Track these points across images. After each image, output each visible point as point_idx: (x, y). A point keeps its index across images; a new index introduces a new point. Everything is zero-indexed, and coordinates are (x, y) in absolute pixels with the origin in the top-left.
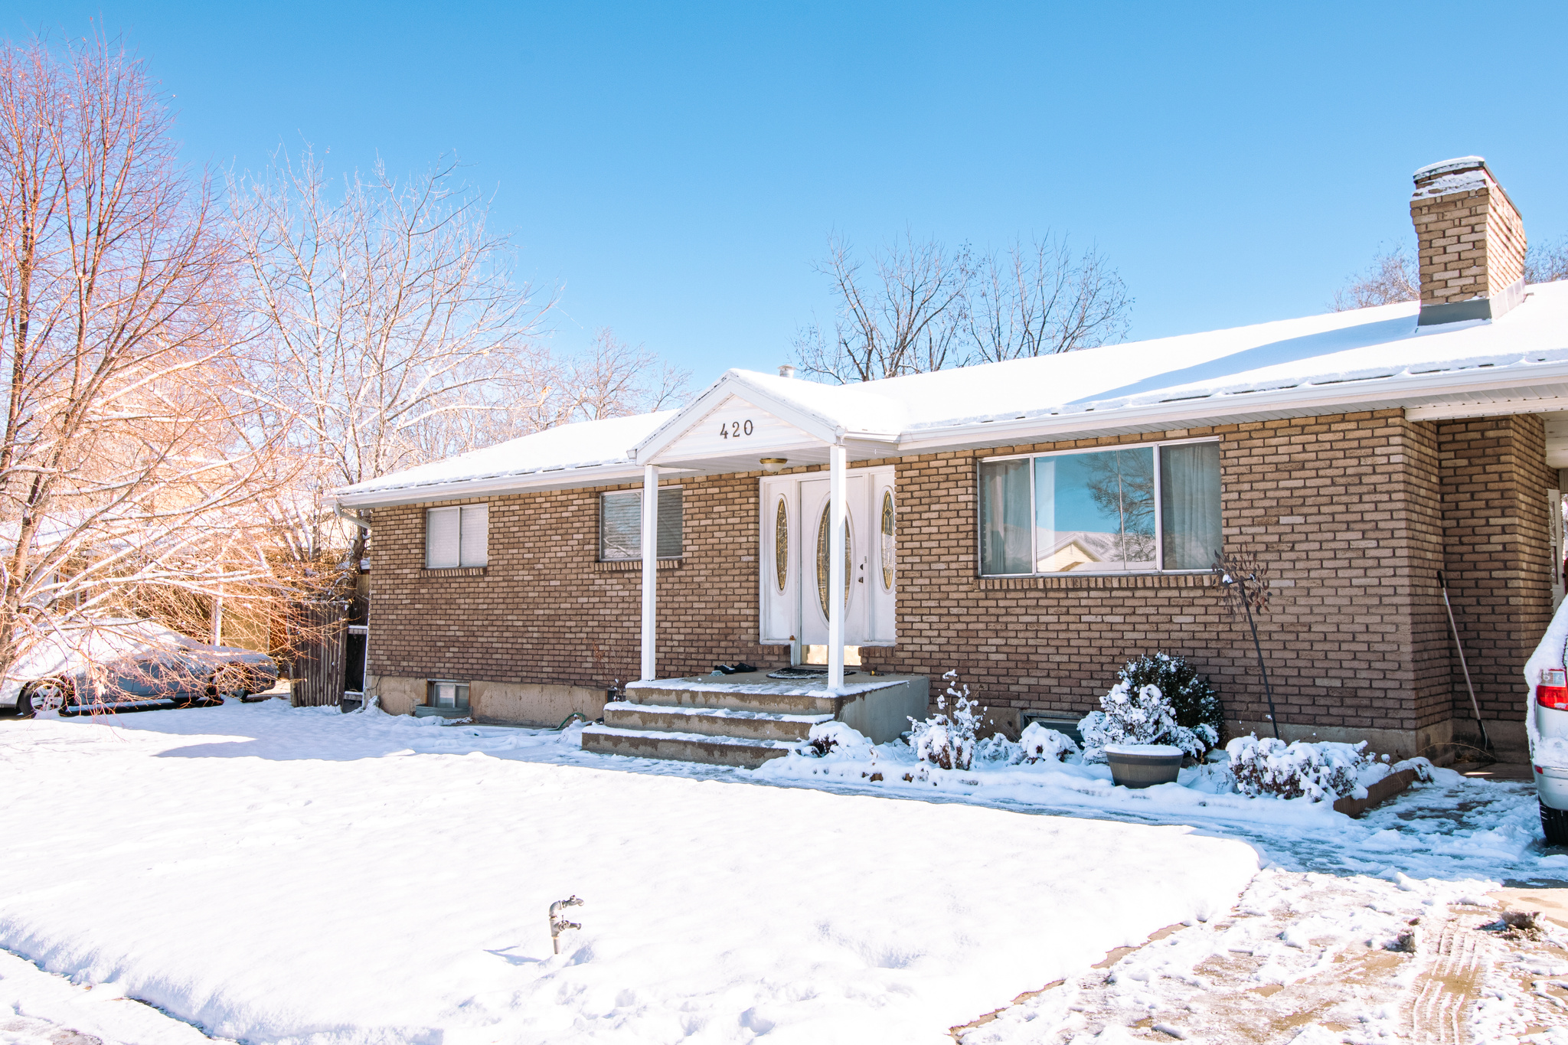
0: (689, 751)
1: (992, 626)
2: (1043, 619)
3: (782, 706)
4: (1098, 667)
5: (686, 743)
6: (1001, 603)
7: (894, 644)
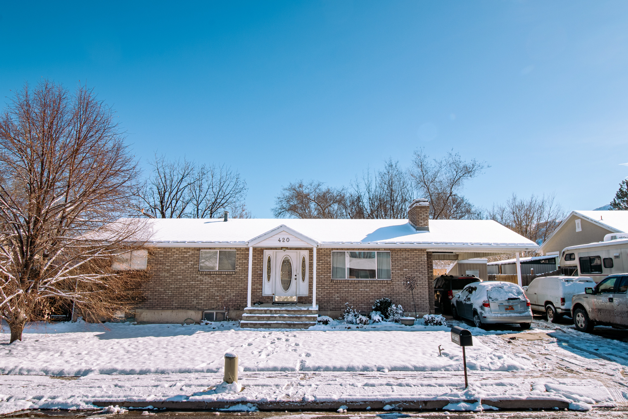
0: (282, 326)
1: (336, 291)
2: (350, 290)
3: (301, 313)
4: (363, 301)
5: (281, 324)
6: (339, 286)
7: (308, 296)
